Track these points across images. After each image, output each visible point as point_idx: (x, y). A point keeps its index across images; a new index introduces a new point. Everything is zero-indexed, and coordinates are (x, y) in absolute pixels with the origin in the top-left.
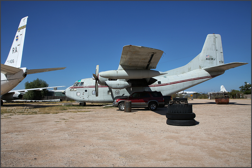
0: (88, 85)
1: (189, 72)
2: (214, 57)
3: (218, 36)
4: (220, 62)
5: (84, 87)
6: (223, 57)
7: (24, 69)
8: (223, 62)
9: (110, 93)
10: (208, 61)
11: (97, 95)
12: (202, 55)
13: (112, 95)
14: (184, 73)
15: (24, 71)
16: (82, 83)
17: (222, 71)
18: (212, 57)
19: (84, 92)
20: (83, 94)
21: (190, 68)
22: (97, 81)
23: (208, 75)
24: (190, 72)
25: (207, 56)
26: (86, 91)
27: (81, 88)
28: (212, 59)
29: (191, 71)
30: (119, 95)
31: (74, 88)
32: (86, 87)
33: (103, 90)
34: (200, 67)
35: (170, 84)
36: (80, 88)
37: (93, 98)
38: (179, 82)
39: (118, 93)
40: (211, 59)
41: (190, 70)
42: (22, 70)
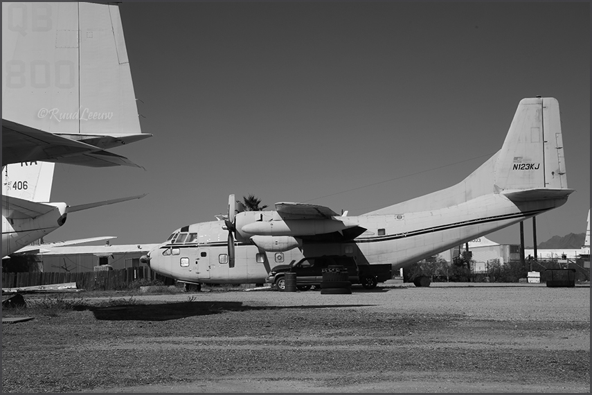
0: (208, 241)
1: (465, 203)
2: (536, 161)
3: (551, 103)
4: (553, 173)
5: (200, 246)
6: (562, 160)
7: (61, 207)
8: (562, 174)
9: (260, 260)
10: (518, 171)
11: (232, 264)
12: (503, 157)
13: (266, 263)
14: (451, 206)
15: (62, 213)
16: (193, 236)
17: (559, 199)
18: (530, 160)
19: (200, 256)
20: (197, 263)
21: (471, 191)
22: (233, 233)
23: (515, 209)
24: (468, 202)
25: (516, 158)
26: (204, 254)
27: (190, 247)
28: (531, 166)
29: (471, 198)
30: (282, 264)
31: (173, 248)
32: (203, 245)
33: (244, 253)
34: (497, 189)
35: (407, 236)
36: (188, 247)
37: (222, 272)
38: (432, 231)
39: (281, 258)
40: (526, 167)
41: (468, 196)
42: (56, 209)
